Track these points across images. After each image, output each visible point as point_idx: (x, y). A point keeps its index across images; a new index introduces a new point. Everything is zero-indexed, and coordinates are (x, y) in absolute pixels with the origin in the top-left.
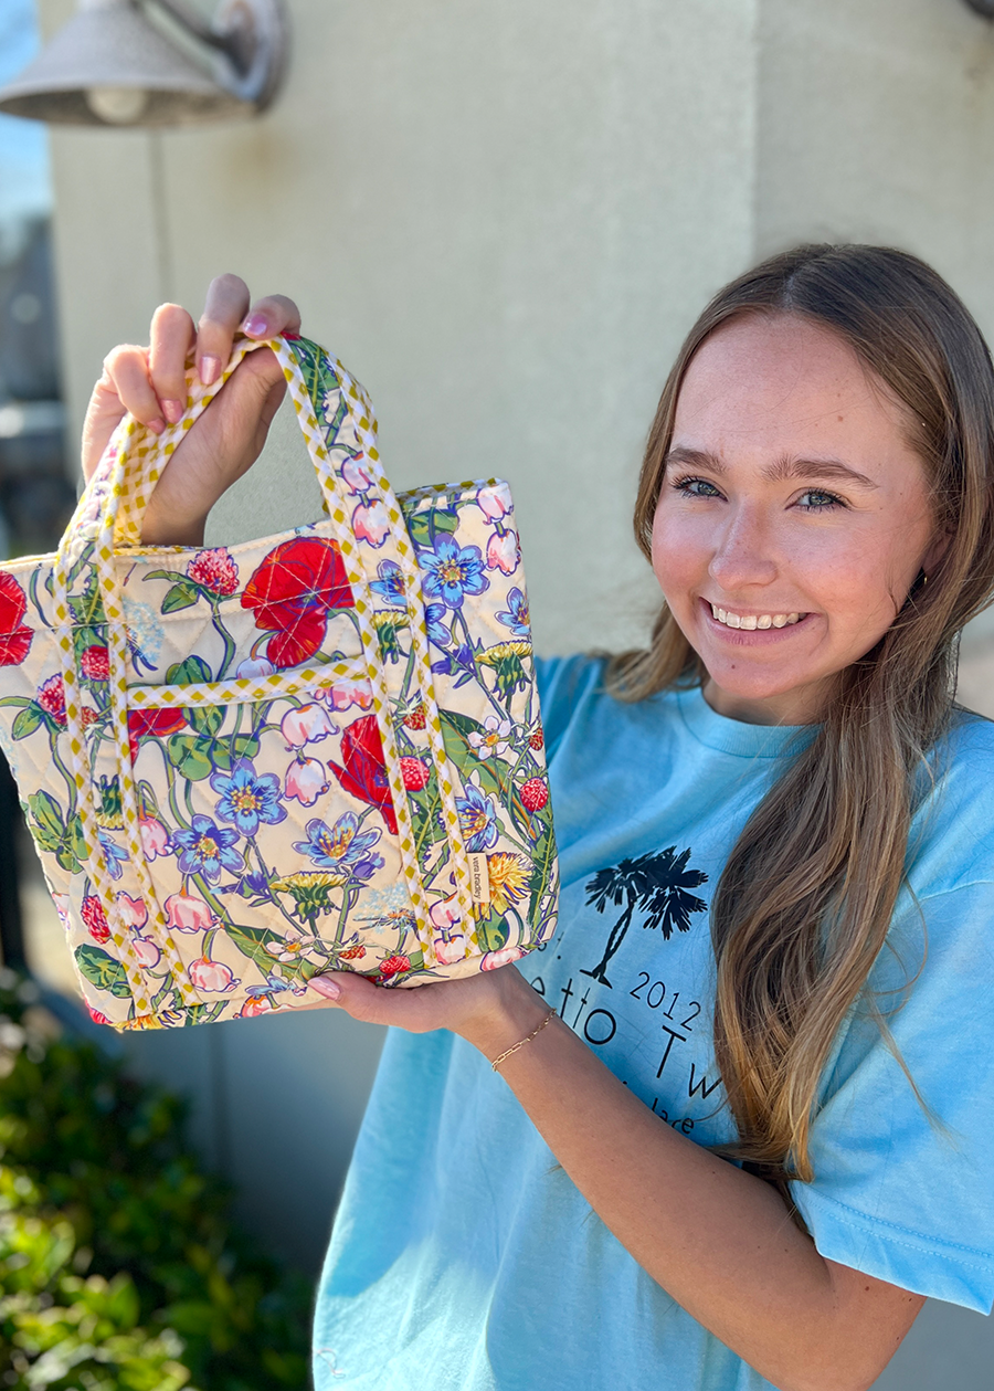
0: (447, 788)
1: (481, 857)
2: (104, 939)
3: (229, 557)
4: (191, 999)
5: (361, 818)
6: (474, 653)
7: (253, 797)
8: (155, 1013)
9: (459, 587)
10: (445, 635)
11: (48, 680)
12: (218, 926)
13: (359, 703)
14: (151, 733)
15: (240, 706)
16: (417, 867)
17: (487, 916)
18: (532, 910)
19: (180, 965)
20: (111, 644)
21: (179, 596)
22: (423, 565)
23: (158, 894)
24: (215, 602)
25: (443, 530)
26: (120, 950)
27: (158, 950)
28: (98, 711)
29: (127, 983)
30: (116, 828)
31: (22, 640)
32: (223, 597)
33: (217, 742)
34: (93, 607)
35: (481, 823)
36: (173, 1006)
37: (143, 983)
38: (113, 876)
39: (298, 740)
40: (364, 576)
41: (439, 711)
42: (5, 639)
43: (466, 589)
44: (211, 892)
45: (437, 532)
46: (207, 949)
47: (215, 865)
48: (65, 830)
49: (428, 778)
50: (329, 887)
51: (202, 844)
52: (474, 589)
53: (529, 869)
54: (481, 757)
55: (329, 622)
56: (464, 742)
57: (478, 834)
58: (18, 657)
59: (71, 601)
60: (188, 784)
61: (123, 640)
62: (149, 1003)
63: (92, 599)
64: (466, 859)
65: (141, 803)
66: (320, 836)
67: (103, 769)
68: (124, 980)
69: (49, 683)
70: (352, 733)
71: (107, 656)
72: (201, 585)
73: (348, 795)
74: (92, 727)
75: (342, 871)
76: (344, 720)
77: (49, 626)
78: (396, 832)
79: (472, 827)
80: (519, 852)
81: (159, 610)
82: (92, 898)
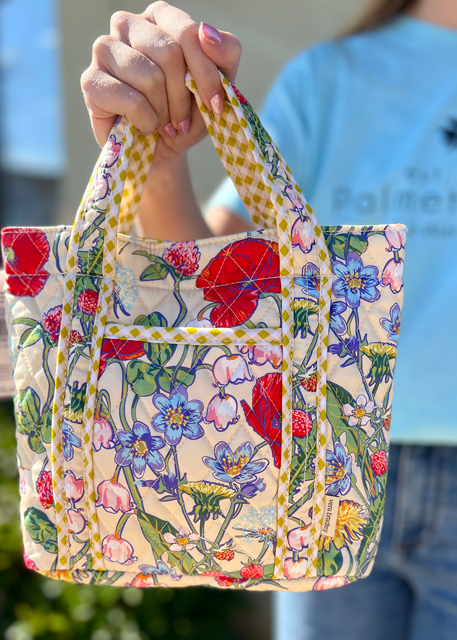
0: (322, 440)
1: (336, 501)
2: (48, 505)
3: (196, 247)
4: (98, 565)
5: (257, 449)
6: (360, 344)
7: (182, 415)
8: (71, 569)
9: (358, 294)
10: (342, 326)
11: (52, 309)
12: (132, 511)
13: (272, 362)
14: (117, 357)
15: (187, 346)
16: (287, 498)
17: (327, 548)
18: (360, 551)
19: (97, 537)
20: (101, 291)
21: (154, 271)
22: (336, 272)
23: (95, 478)
24: (178, 280)
25: (355, 250)
26: (57, 515)
27: (85, 521)
28: (82, 335)
29: (56, 542)
30: (76, 422)
31: (40, 279)
32: (184, 277)
33: (164, 371)
34: (95, 262)
35: (341, 474)
36: (84, 567)
37: (68, 544)
38: (66, 458)
39: (223, 380)
40: (292, 273)
41: (327, 382)
42: (29, 278)
43: (363, 295)
44: (135, 483)
45: (350, 250)
46: (119, 528)
47: (143, 462)
48: (40, 418)
49: (311, 429)
50: (222, 497)
51: (137, 445)
52: (369, 297)
53: (365, 519)
54: (350, 424)
55: (260, 301)
56: (340, 409)
57: (337, 482)
58: (35, 291)
59: (81, 254)
60: (136, 398)
61: (110, 291)
62: (68, 561)
63: (96, 255)
64: (324, 500)
65: (99, 406)
66: (224, 456)
67: (77, 377)
68: (54, 539)
69: (52, 311)
70: (262, 384)
71: (97, 299)
72: (171, 266)
73: (250, 429)
74: (76, 345)
75: (234, 487)
76: (259, 372)
77: (62, 272)
78: (279, 466)
79: (334, 475)
80: (362, 503)
81: (138, 277)
82: (47, 473)
